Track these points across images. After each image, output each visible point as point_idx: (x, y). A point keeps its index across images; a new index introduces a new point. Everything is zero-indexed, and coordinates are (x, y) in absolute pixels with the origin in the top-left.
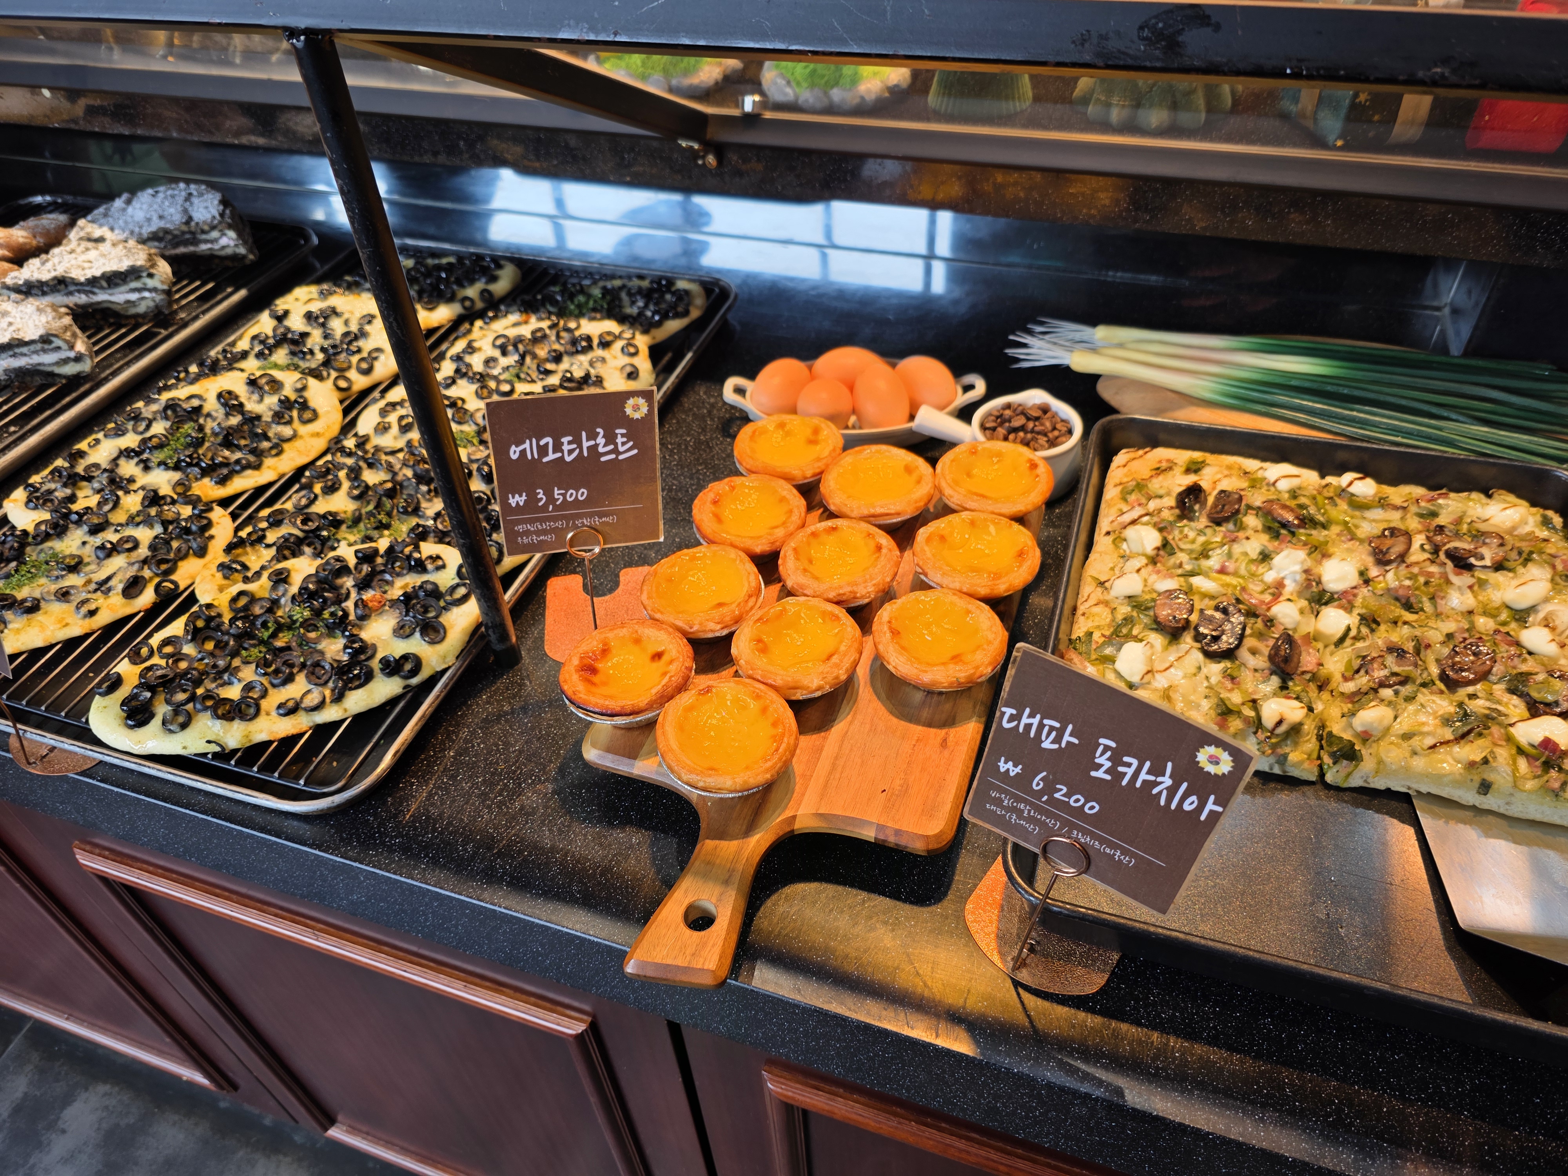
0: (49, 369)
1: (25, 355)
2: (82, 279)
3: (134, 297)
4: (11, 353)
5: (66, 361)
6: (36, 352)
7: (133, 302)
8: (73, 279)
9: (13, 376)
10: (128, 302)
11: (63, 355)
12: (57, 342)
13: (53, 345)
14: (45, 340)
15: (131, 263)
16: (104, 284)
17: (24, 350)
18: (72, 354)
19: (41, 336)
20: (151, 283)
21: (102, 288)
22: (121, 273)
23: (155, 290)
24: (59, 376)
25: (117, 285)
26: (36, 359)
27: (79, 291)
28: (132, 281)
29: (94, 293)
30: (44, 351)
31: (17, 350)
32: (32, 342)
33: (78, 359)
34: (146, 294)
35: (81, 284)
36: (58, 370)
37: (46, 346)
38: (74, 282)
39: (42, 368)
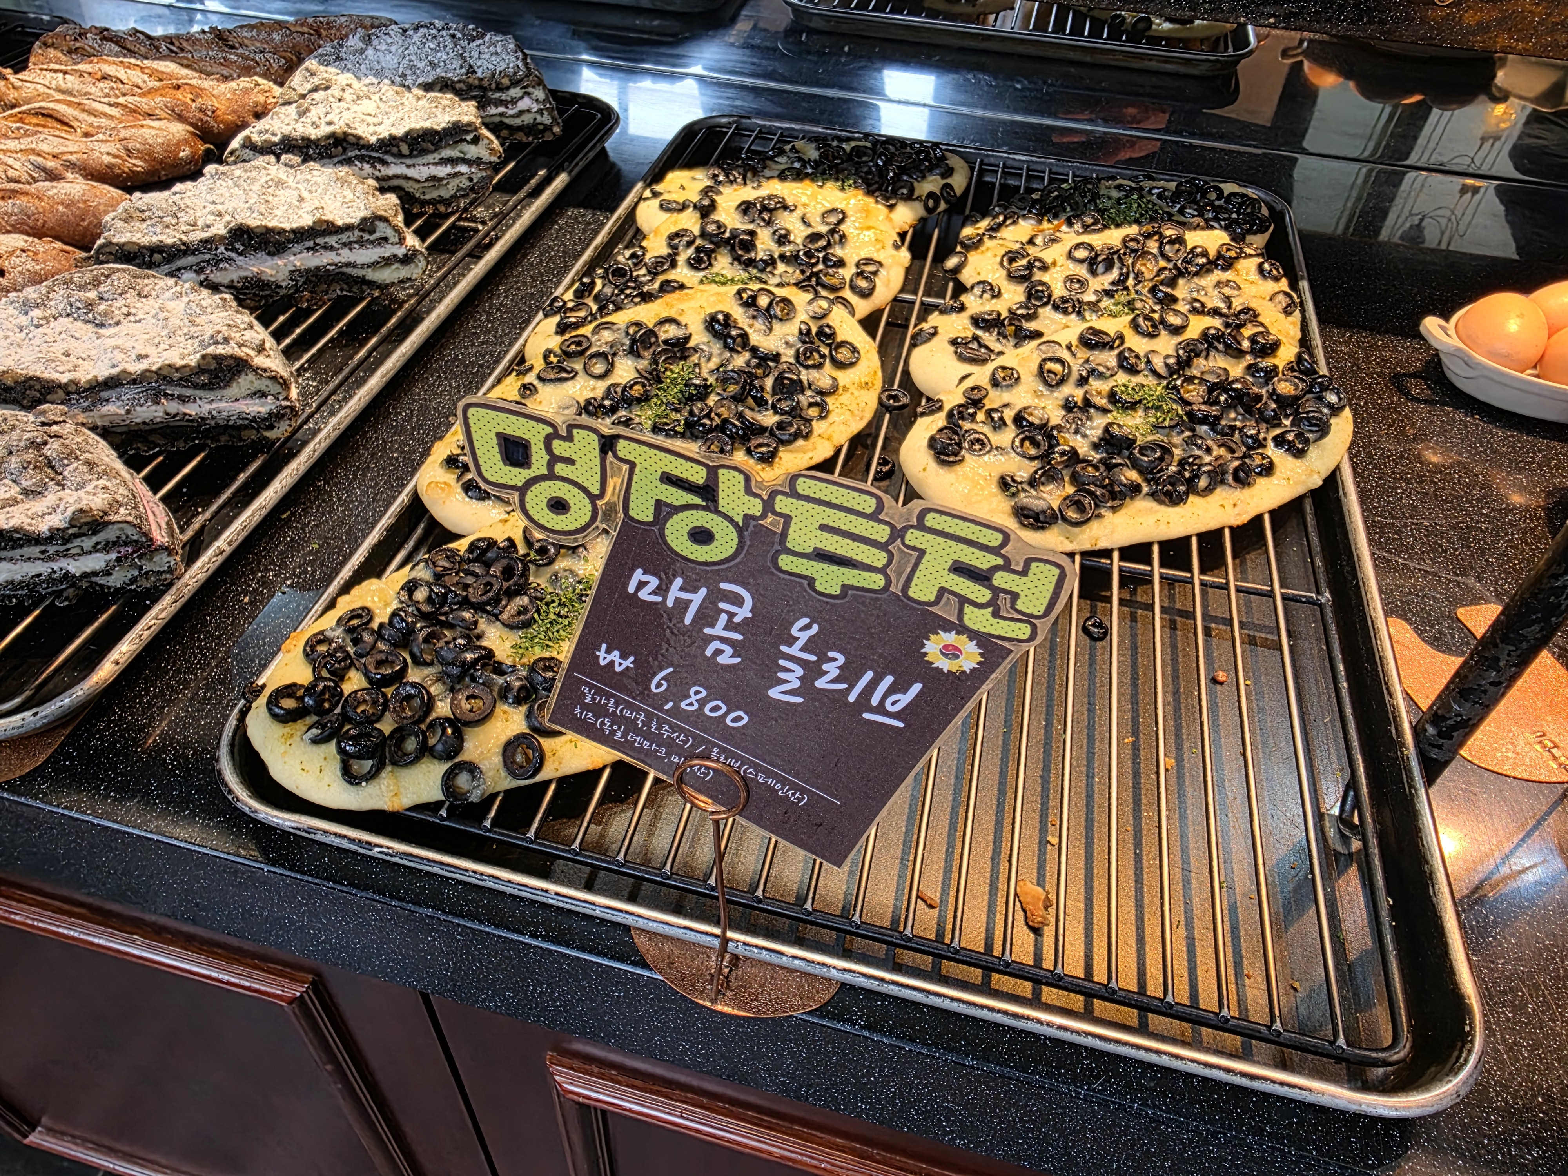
0: (359, 273)
1: (332, 248)
2: (373, 140)
3: (443, 171)
4: (311, 244)
5: (387, 262)
6: (348, 245)
7: (441, 179)
8: (359, 138)
9: (301, 280)
10: (433, 178)
11: (387, 251)
12: (383, 230)
13: (378, 235)
14: (368, 225)
15: (455, 118)
16: (405, 149)
17: (332, 240)
18: (401, 251)
19: (364, 220)
20: (473, 151)
21: (400, 155)
22: (437, 132)
23: (478, 161)
24: (372, 284)
25: (424, 152)
26: (345, 256)
27: (361, 158)
28: (447, 145)
29: (385, 163)
30: (361, 243)
31: (320, 241)
32: (348, 228)
33: (407, 259)
34: (463, 168)
35: (369, 147)
36: (372, 275)
37: (366, 236)
38: (358, 143)
39: (349, 270)
